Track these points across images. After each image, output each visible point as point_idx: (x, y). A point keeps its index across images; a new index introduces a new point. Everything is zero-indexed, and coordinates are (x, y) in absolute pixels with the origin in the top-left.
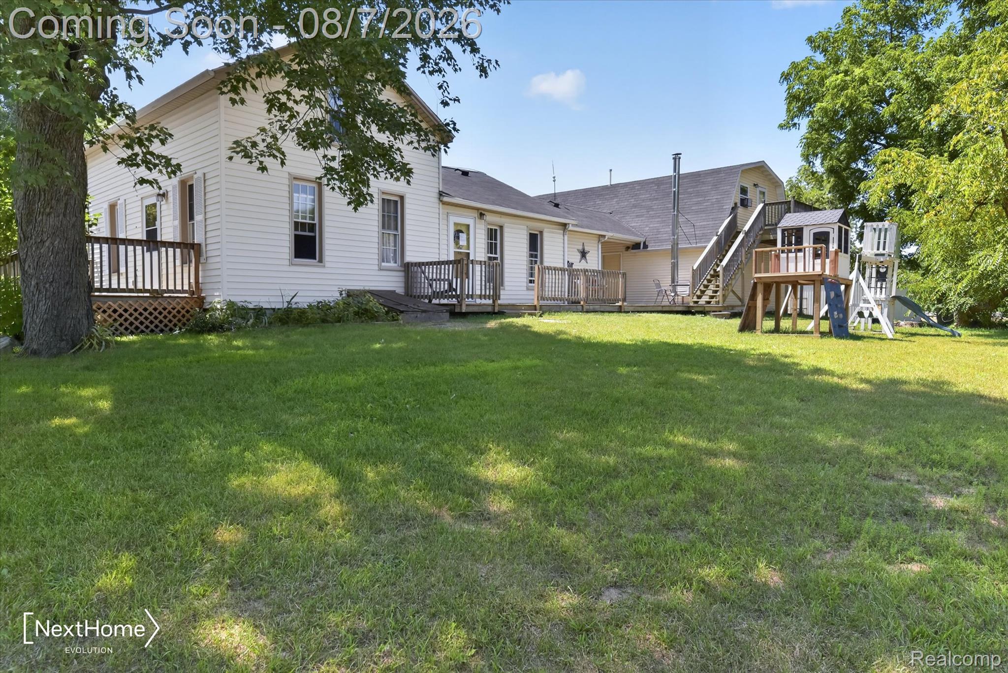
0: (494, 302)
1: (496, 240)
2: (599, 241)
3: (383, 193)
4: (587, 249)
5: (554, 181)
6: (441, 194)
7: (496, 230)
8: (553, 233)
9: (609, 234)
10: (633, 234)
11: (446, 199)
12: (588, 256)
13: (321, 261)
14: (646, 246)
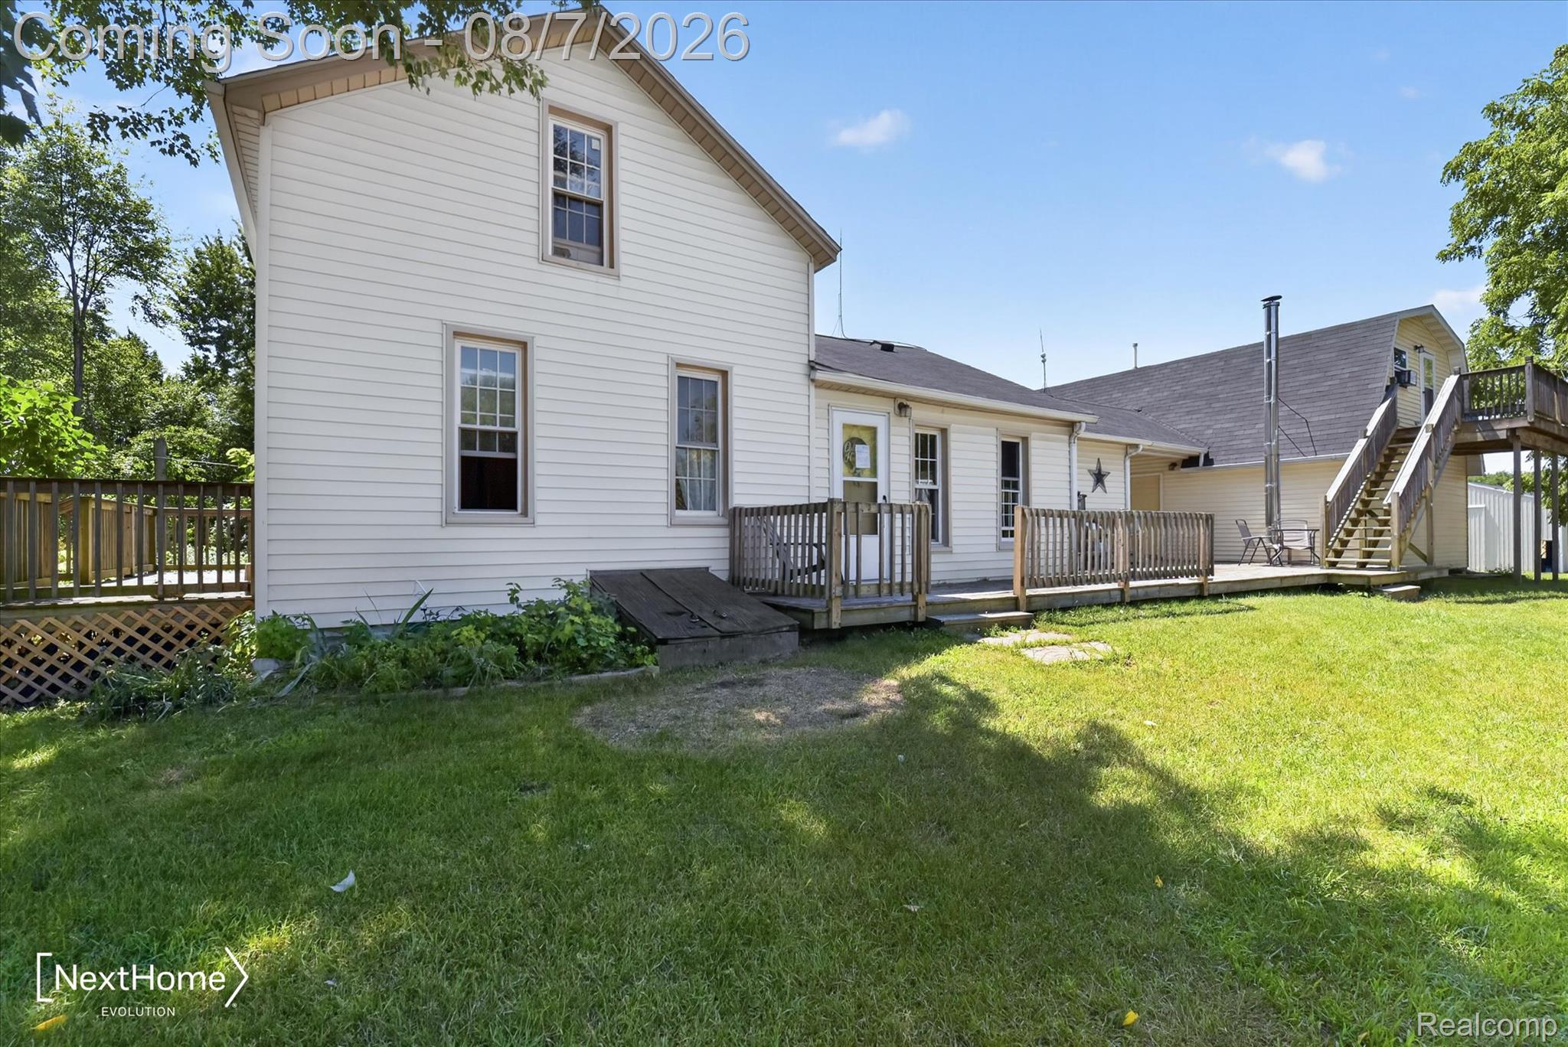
0: (915, 599)
1: (933, 456)
2: (1126, 454)
3: (679, 365)
4: (1104, 468)
5: (1044, 361)
6: (812, 366)
7: (933, 438)
8: (1047, 440)
9: (1144, 443)
10: (1182, 441)
11: (820, 375)
12: (1107, 480)
13: (525, 514)
14: (1209, 461)
